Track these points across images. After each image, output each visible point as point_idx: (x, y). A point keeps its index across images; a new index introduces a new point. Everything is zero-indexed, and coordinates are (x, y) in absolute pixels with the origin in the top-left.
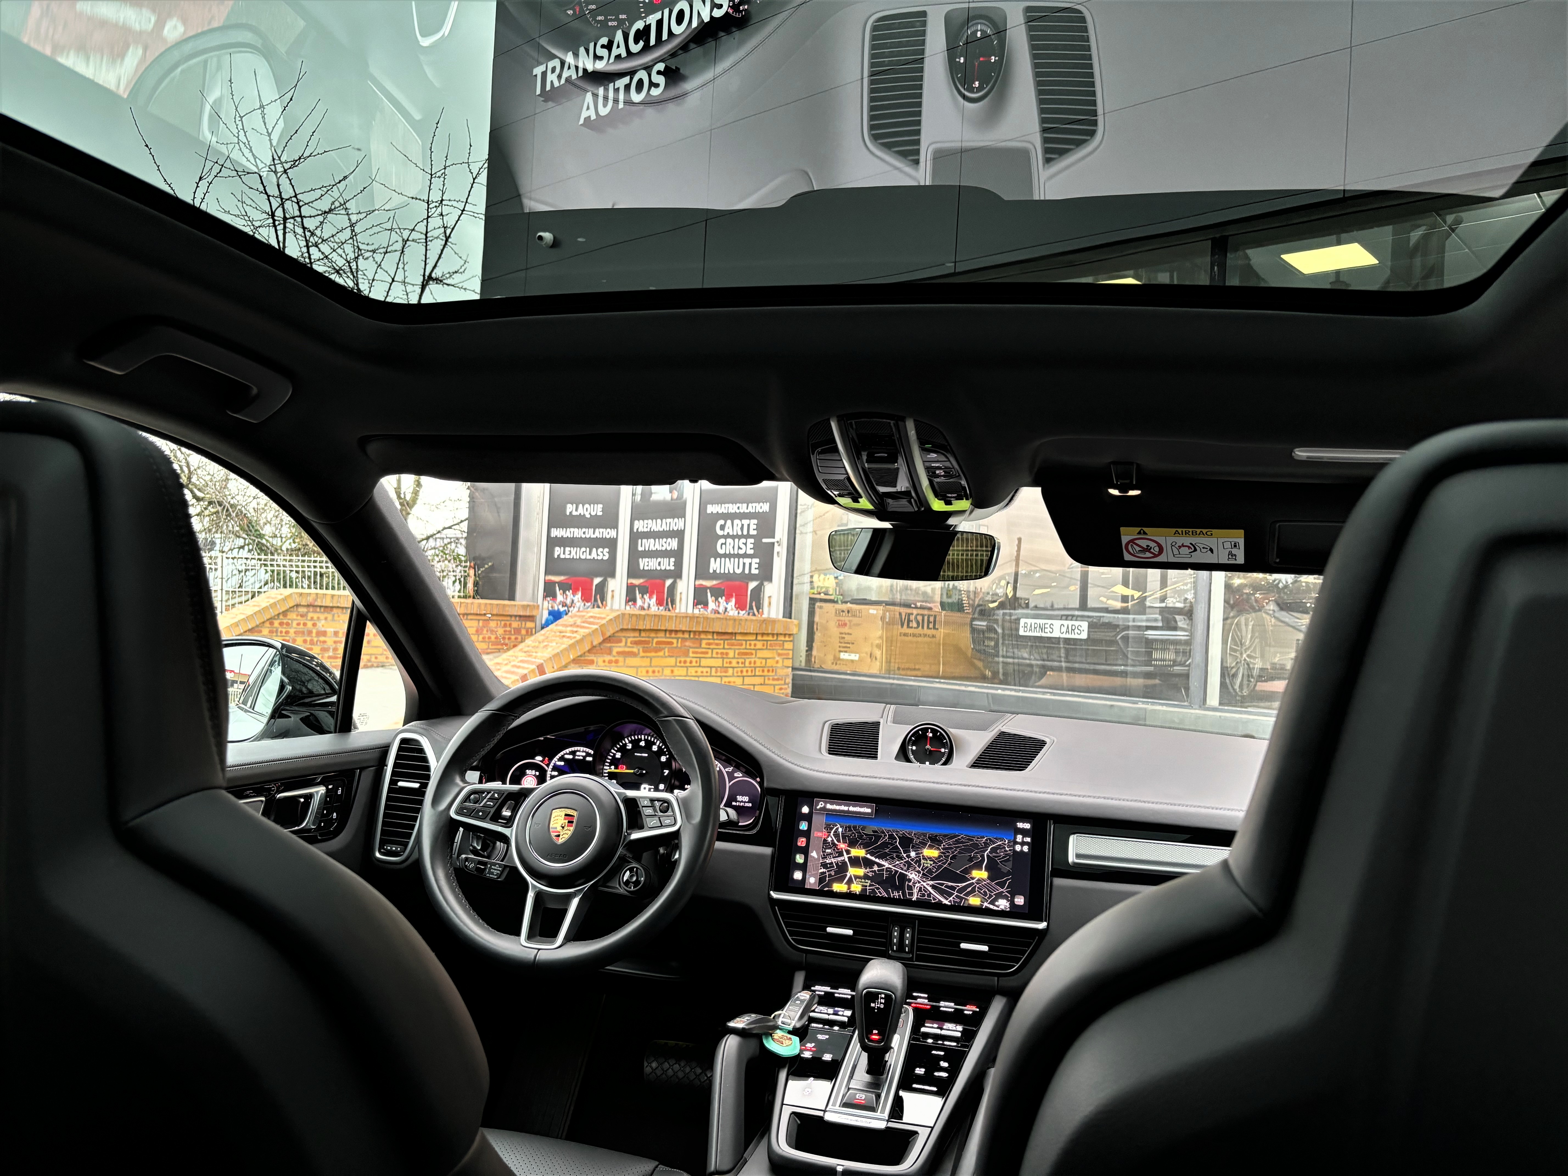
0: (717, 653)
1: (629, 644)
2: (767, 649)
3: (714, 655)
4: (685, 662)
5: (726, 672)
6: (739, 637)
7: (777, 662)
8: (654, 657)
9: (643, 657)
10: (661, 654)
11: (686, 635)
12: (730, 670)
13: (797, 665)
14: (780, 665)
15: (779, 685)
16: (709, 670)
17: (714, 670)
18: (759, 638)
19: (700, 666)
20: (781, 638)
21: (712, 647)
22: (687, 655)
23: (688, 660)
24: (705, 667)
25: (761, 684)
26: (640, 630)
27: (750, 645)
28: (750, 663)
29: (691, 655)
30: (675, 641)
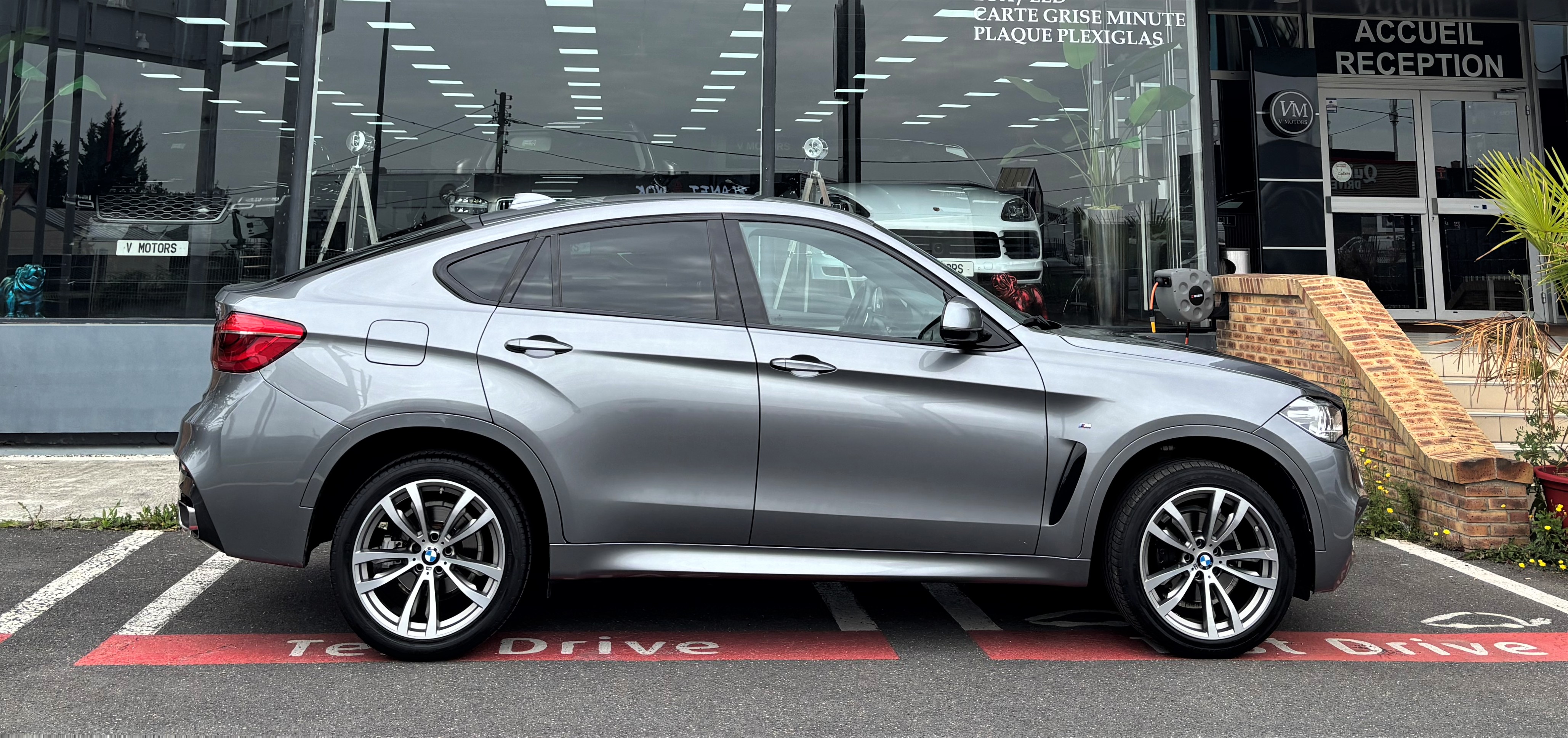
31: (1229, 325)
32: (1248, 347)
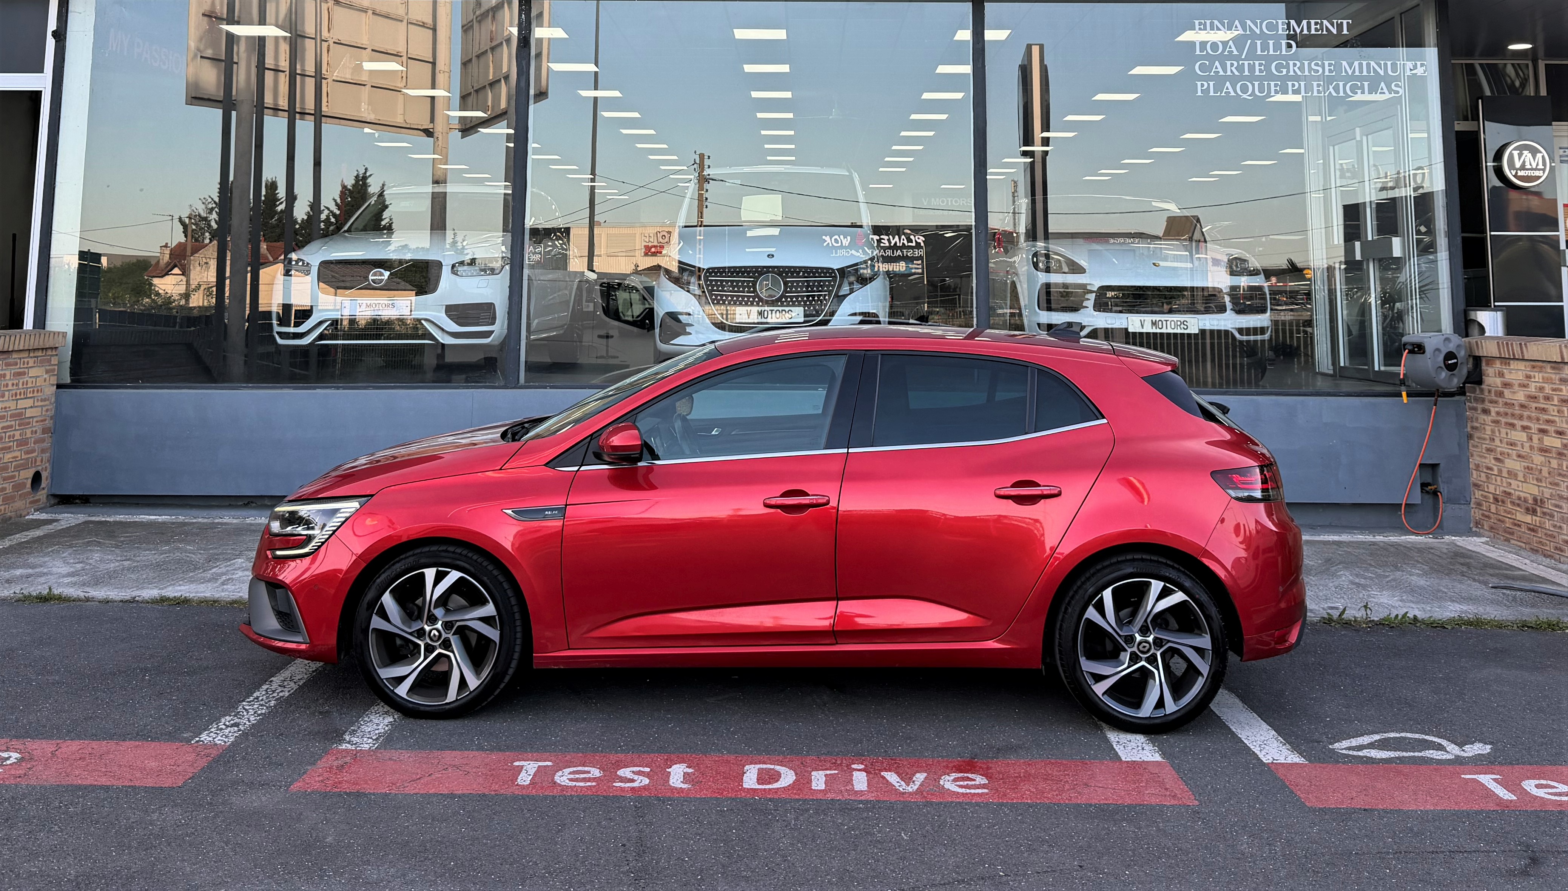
2: (37, 366)
5: (4, 396)
6: (15, 356)
7: (45, 379)
13: (62, 382)
14: (47, 382)
15: (45, 406)
18: (32, 355)
20: (49, 352)
25: (31, 407)
27: (23, 363)
28: (23, 385)
31: (1482, 391)
32: (1506, 414)
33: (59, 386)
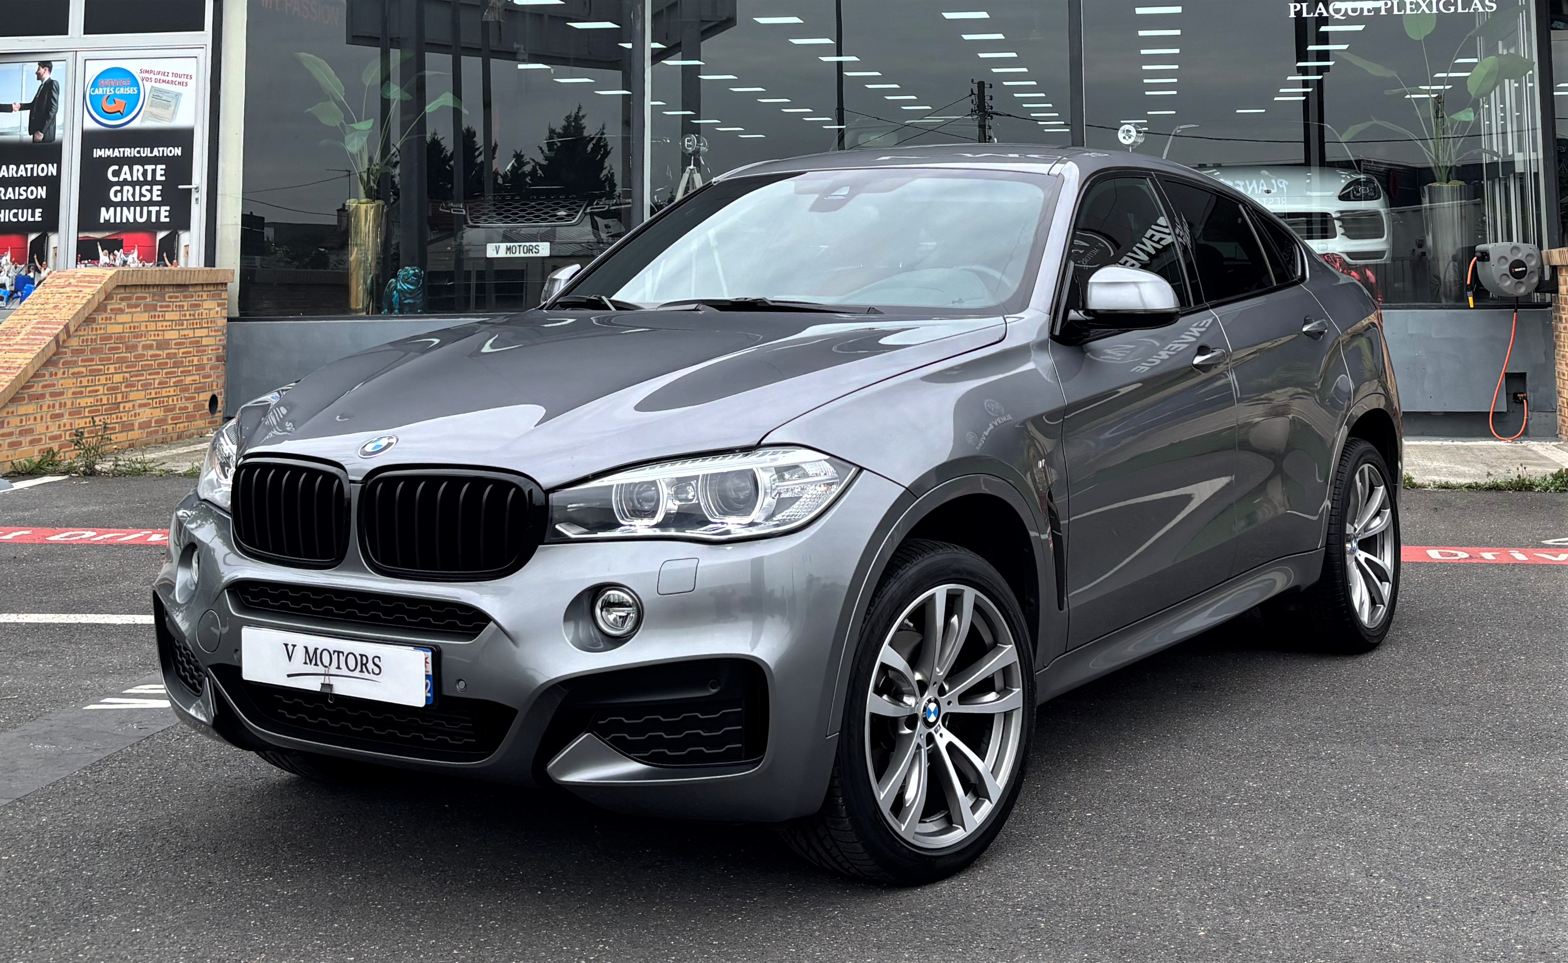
0: (176, 306)
1: (118, 301)
2: (211, 300)
3: (174, 309)
4: (155, 315)
5: (182, 325)
6: (191, 289)
7: (217, 312)
8: (134, 312)
9: (127, 313)
10: (139, 309)
11: (155, 290)
12: (185, 322)
13: (232, 316)
14: (219, 315)
15: (219, 336)
16: (170, 323)
17: (174, 322)
18: (205, 288)
19: (164, 321)
20: (220, 288)
21: (172, 300)
22: (156, 310)
23: (157, 314)
24: (168, 321)
25: (206, 336)
26: (125, 286)
27: (199, 297)
28: (199, 315)
29: (159, 309)
30: (148, 296)
31: (1559, 300)
33: (230, 320)
